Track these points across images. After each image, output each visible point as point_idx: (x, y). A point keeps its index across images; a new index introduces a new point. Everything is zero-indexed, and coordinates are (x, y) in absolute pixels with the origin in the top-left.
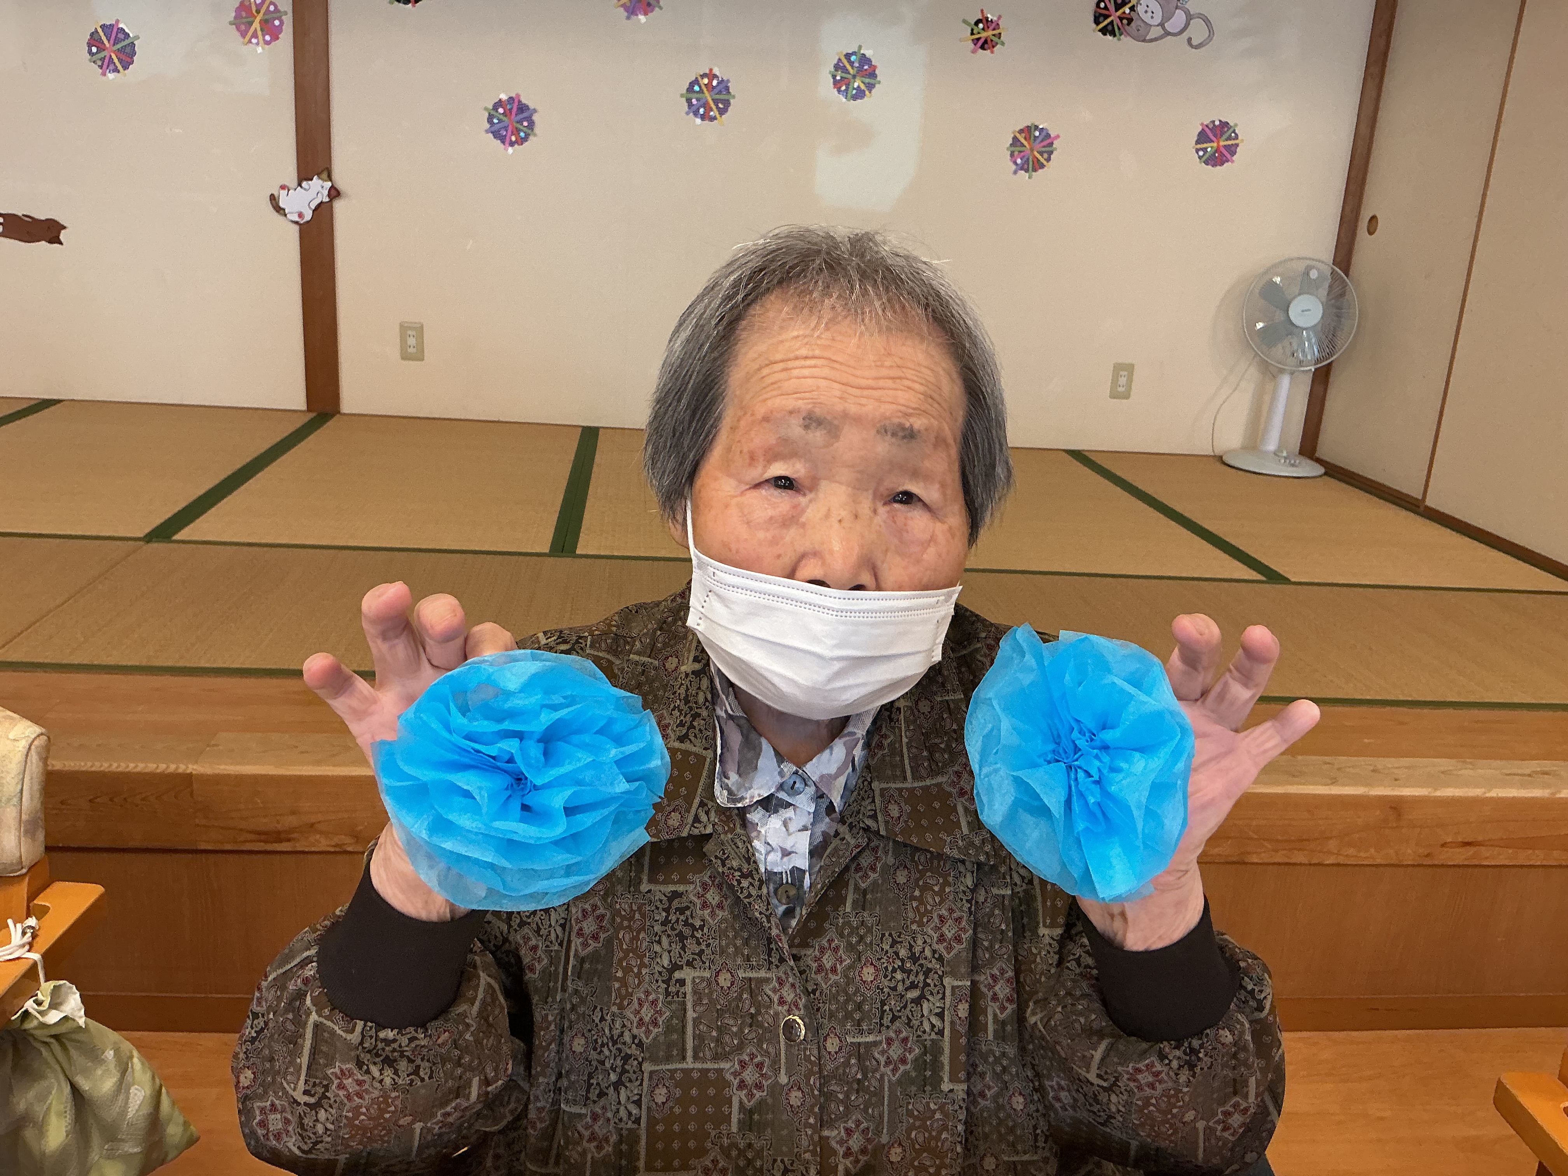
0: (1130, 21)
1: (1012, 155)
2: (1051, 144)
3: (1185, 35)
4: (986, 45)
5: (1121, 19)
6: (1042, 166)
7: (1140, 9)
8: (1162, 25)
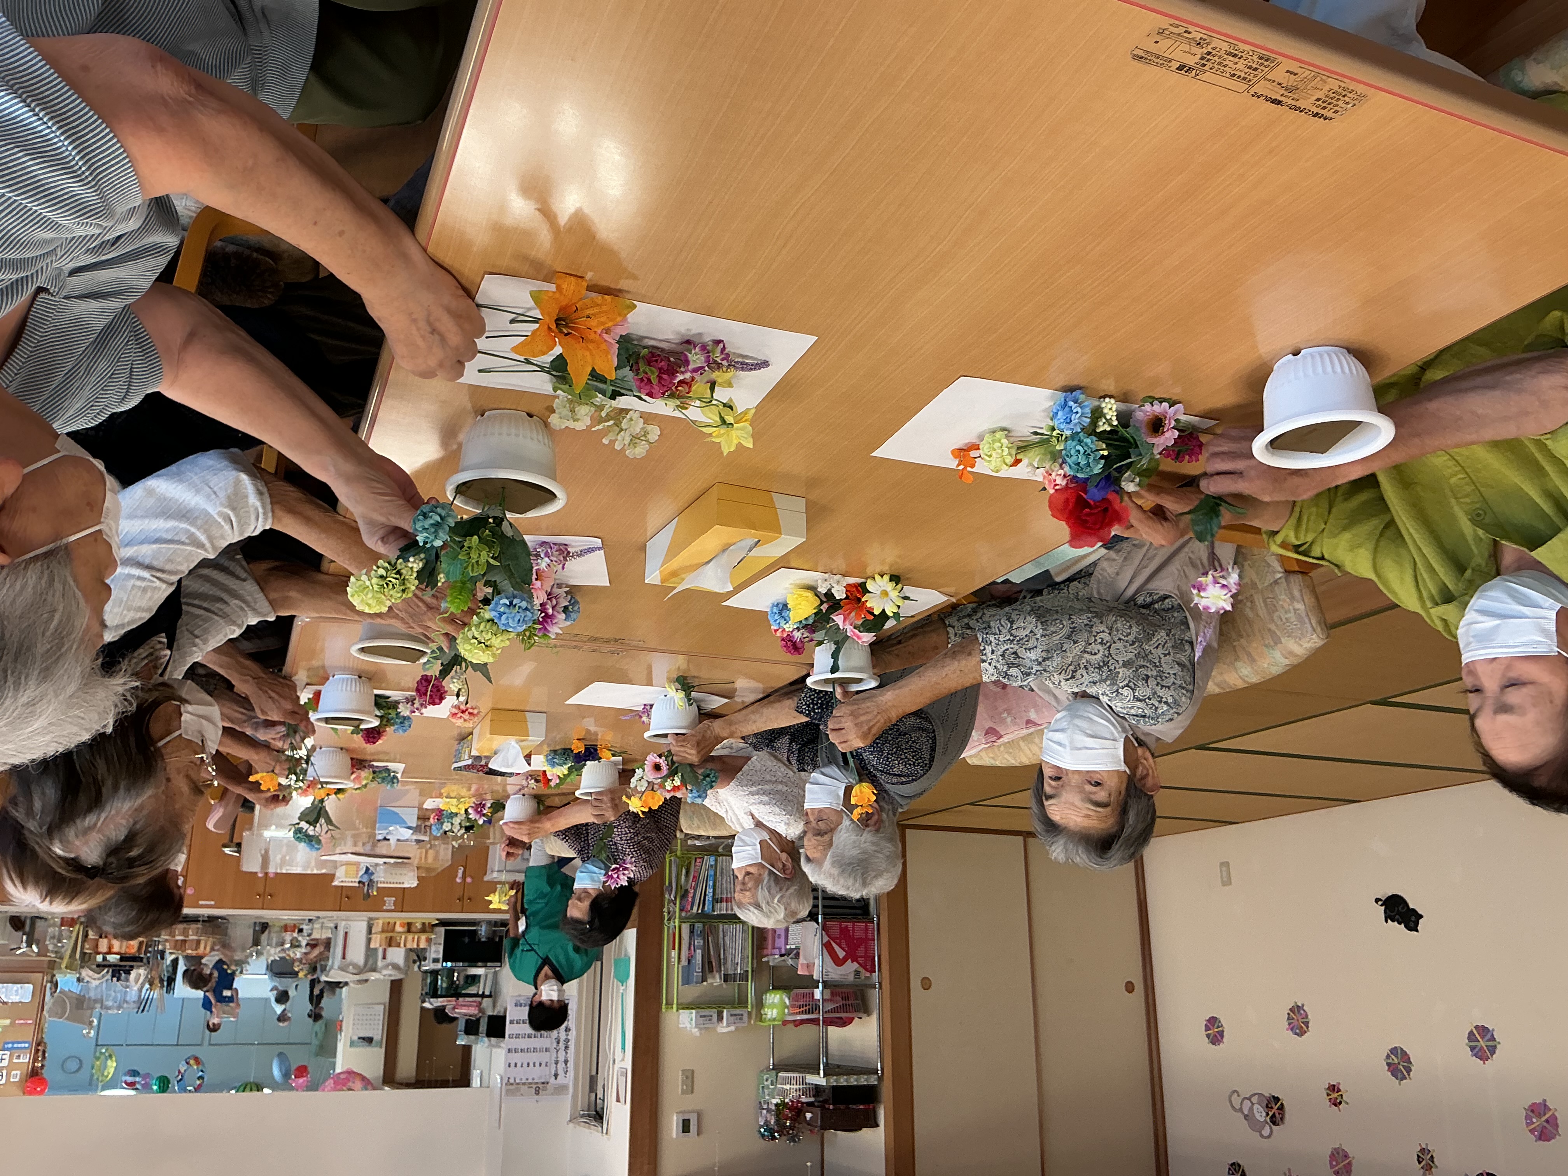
0: (1267, 1106)
1: (1307, 1016)
2: (1289, 1024)
3: (1241, 1098)
4: (1333, 1088)
5: (1272, 1108)
6: (1290, 1010)
7: (1264, 1114)
8: (1253, 1104)
